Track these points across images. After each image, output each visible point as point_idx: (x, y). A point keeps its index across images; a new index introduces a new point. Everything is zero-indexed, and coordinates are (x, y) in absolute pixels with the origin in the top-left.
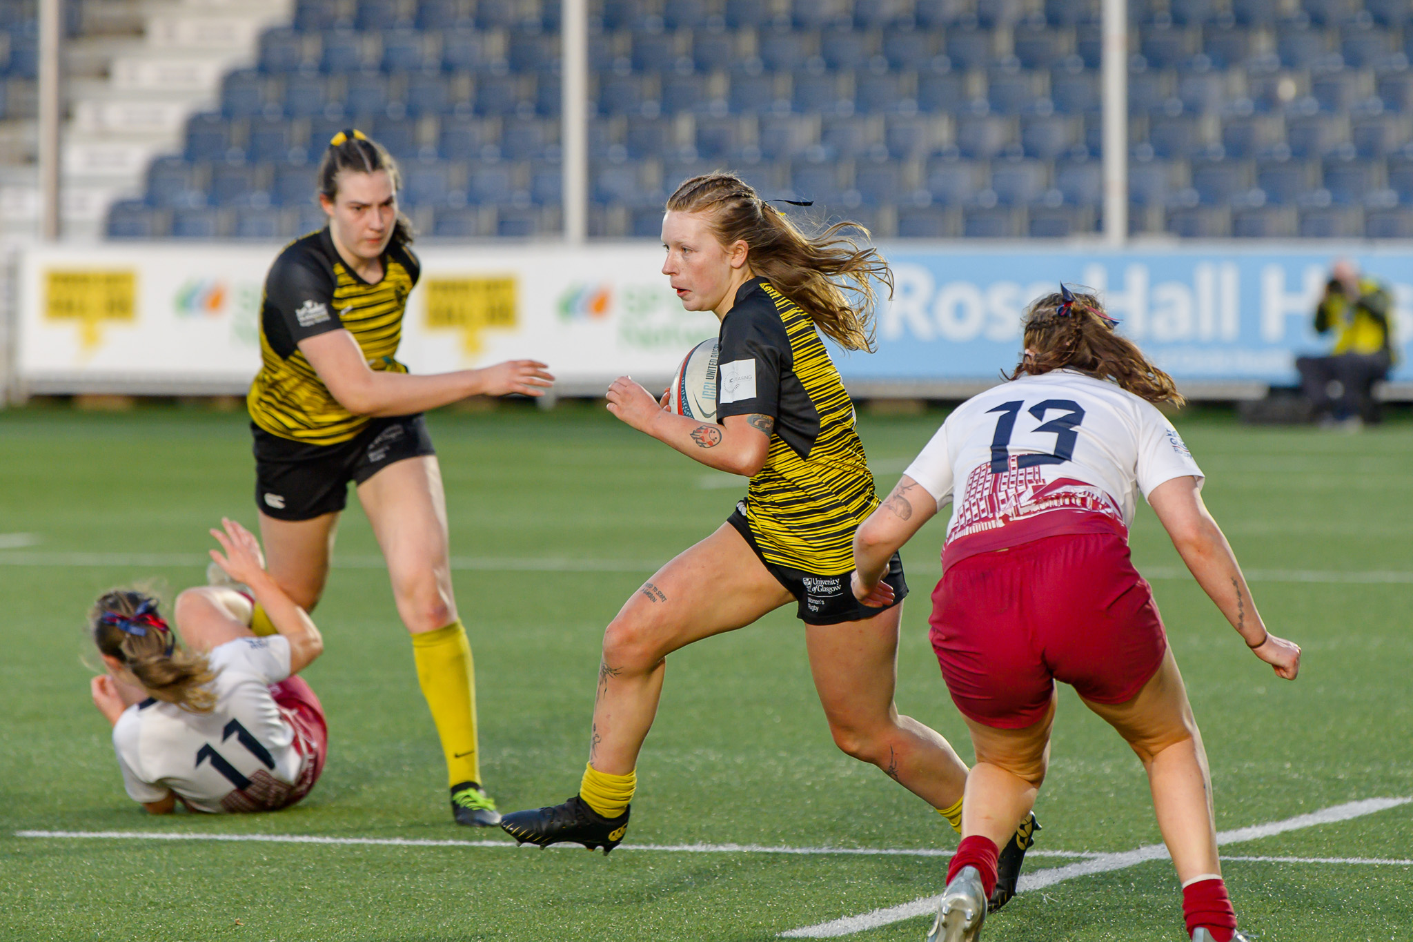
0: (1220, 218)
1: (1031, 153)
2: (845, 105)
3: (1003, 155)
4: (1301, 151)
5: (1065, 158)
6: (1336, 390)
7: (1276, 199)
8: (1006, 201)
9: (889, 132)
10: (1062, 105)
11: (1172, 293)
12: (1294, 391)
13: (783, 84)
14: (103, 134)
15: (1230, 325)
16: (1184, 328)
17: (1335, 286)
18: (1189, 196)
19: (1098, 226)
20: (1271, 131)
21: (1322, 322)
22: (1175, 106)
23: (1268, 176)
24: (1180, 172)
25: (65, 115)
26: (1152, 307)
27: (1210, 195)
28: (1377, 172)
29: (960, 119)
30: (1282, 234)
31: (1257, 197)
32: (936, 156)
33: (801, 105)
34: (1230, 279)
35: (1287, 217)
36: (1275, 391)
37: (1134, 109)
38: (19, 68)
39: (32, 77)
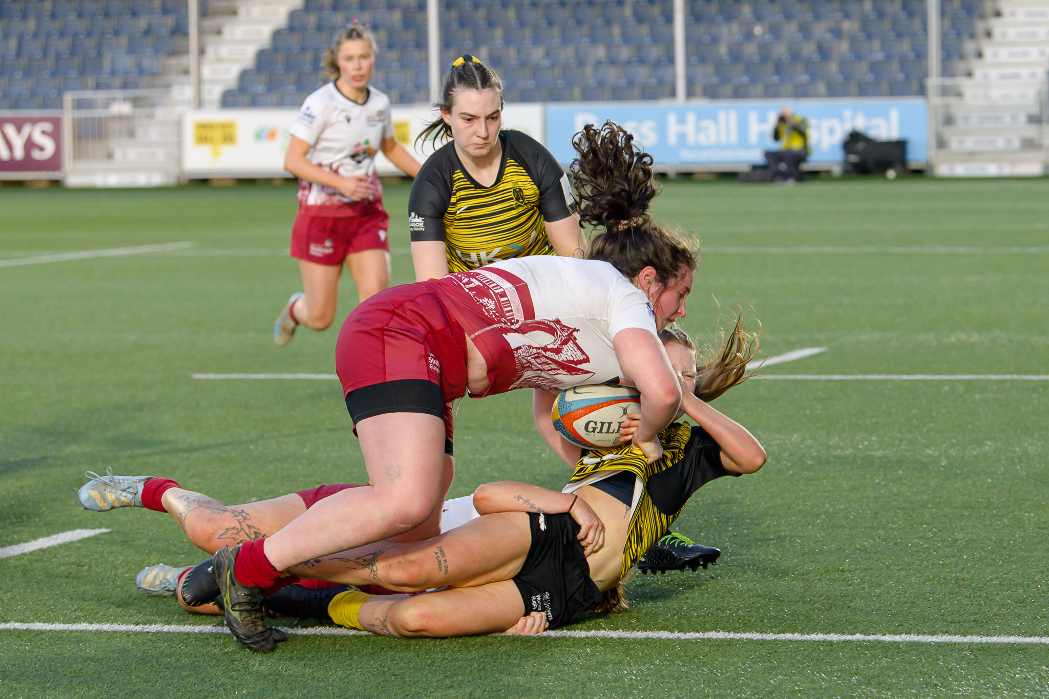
0: (728, 89)
1: (642, 61)
2: (556, 41)
3: (629, 62)
4: (765, 58)
5: (657, 63)
6: (783, 167)
7: (754, 80)
8: (631, 84)
9: (577, 53)
10: (655, 39)
11: (707, 123)
12: (764, 167)
13: (528, 32)
14: (219, 60)
15: (734, 138)
16: (712, 139)
17: (782, 119)
18: (715, 80)
19: (673, 94)
20: (751, 50)
21: (777, 136)
22: (707, 39)
23: (749, 69)
24: (710, 69)
25: (202, 51)
26: (698, 130)
27: (724, 79)
28: (799, 67)
29: (609, 46)
30: (756, 96)
31: (745, 79)
32: (599, 63)
33: (536, 41)
34: (733, 117)
35: (759, 88)
36: (755, 167)
37: (688, 40)
38: (180, 30)
39: (186, 34)
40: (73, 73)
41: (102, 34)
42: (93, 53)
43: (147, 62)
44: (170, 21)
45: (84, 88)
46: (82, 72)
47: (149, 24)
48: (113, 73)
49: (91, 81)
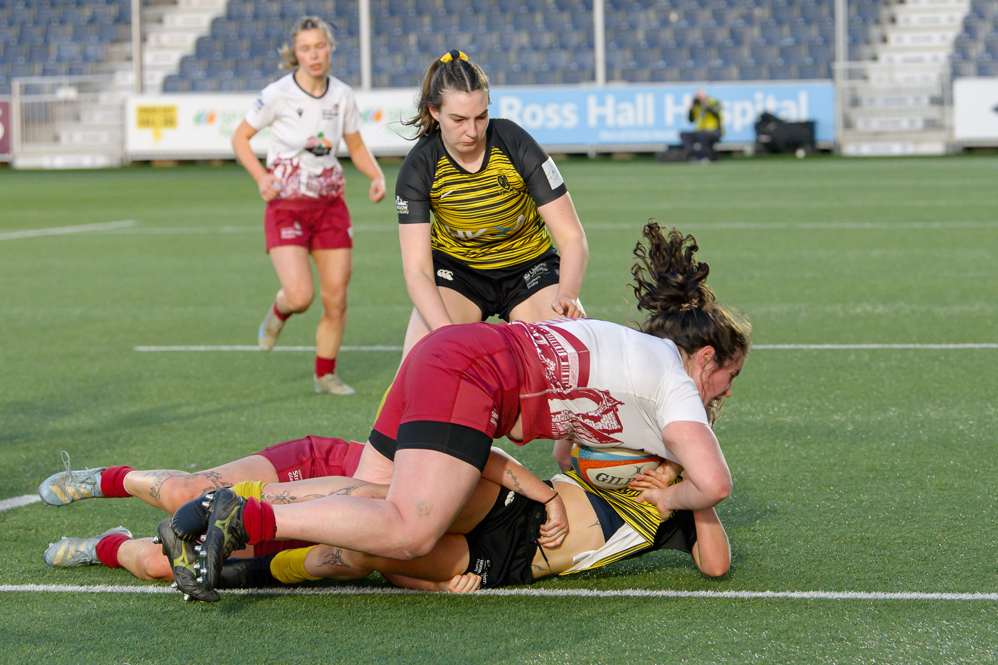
0: (646, 73)
1: (563, 47)
2: (482, 28)
3: (551, 48)
4: (680, 43)
5: (578, 49)
6: (698, 147)
7: (670, 64)
8: (553, 68)
9: (501, 39)
10: (576, 26)
11: (626, 106)
12: (679, 147)
13: (455, 19)
14: (160, 47)
15: (651, 119)
16: (631, 121)
17: (697, 102)
18: (632, 64)
19: (593, 78)
20: (667, 35)
21: (692, 117)
22: (625, 25)
23: (666, 54)
24: (628, 54)
25: (144, 39)
26: (617, 112)
27: (641, 64)
28: (713, 52)
29: (532, 33)
30: (673, 80)
31: (661, 64)
32: (522, 49)
33: (463, 28)
34: (650, 99)
35: (675, 72)
36: (671, 147)
37: (607, 27)
38: (123, 19)
39: (128, 23)
40: (21, 60)
41: (49, 22)
42: (39, 41)
43: (91, 50)
44: (113, 10)
45: (31, 74)
46: (30, 59)
47: (94, 13)
48: (59, 59)
49: (38, 67)
